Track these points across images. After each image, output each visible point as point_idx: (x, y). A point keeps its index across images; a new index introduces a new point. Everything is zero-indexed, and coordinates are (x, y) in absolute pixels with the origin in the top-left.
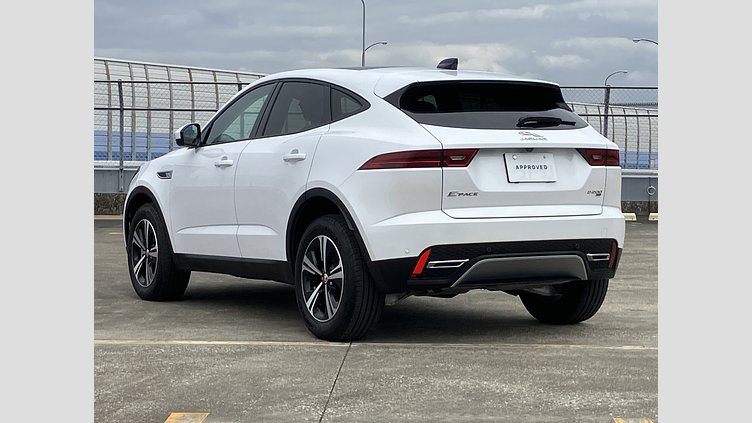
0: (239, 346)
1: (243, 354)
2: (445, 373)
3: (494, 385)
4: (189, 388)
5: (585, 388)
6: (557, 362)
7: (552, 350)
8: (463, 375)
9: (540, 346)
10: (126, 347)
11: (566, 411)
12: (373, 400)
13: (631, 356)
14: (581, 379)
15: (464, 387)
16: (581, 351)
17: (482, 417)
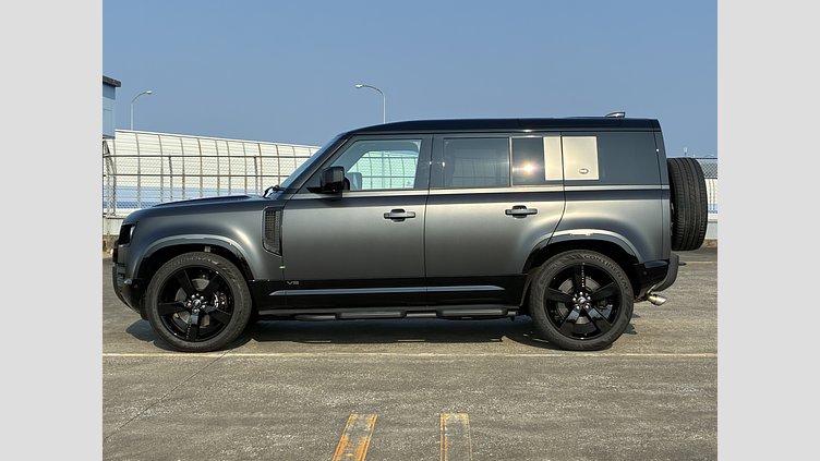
3: (291, 388)
5: (358, 388)
8: (279, 380)
11: (322, 409)
12: (189, 402)
14: (362, 381)
15: (269, 390)
16: (386, 358)
17: (255, 415)
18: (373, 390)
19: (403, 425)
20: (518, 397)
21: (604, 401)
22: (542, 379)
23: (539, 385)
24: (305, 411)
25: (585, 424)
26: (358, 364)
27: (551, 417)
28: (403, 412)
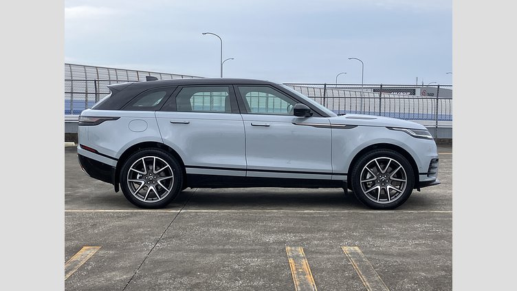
0: (128, 213)
1: (128, 216)
2: (218, 225)
3: (238, 231)
4: (97, 234)
5: (280, 231)
6: (271, 219)
7: (273, 212)
8: (227, 226)
9: (267, 211)
10: (74, 213)
11: (266, 243)
12: (180, 239)
13: (306, 216)
14: (279, 227)
15: (225, 232)
16: (285, 213)
17: (227, 247)
18: (290, 233)
19: (322, 253)
20: (383, 237)
21: (437, 239)
22: (390, 226)
23: (392, 230)
24: (256, 245)
25: (432, 253)
26: (270, 217)
27: (409, 248)
28: (317, 245)
